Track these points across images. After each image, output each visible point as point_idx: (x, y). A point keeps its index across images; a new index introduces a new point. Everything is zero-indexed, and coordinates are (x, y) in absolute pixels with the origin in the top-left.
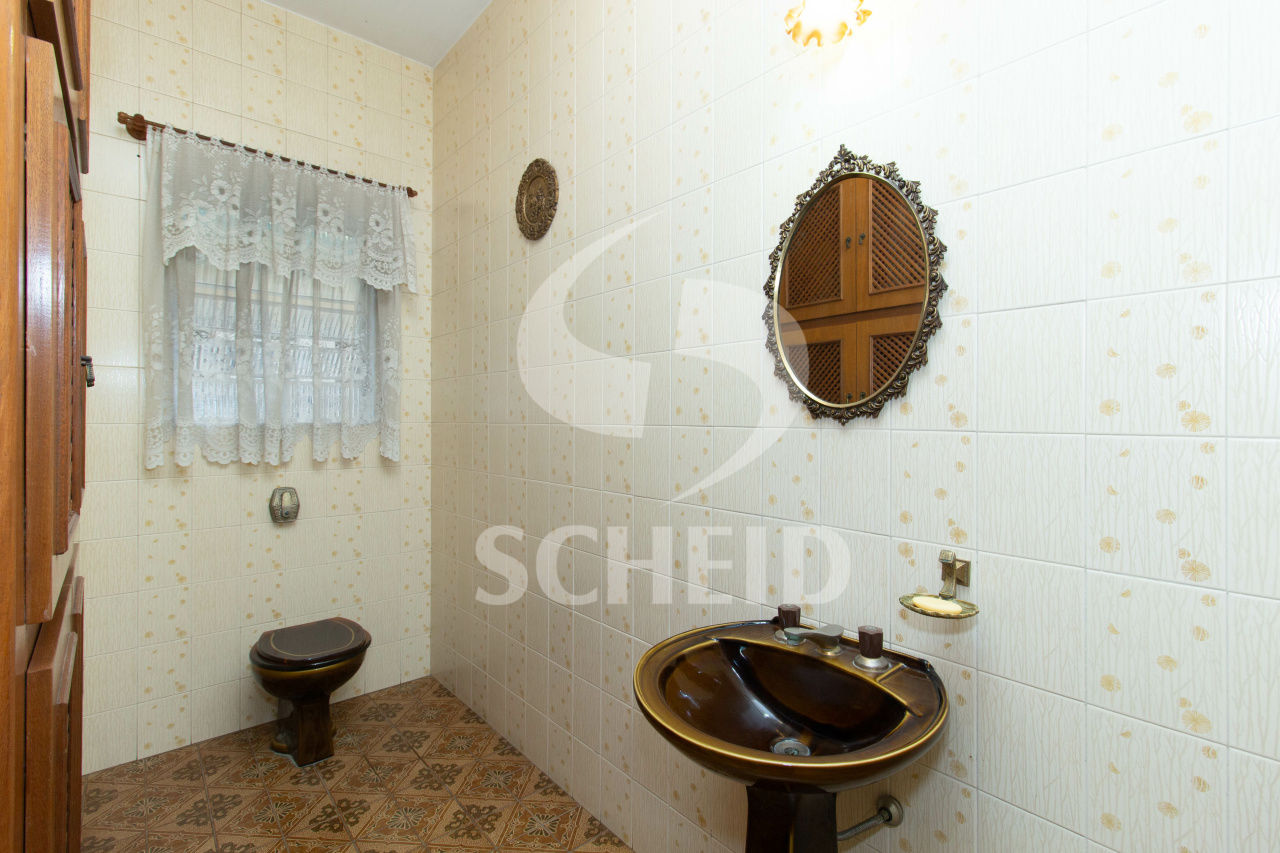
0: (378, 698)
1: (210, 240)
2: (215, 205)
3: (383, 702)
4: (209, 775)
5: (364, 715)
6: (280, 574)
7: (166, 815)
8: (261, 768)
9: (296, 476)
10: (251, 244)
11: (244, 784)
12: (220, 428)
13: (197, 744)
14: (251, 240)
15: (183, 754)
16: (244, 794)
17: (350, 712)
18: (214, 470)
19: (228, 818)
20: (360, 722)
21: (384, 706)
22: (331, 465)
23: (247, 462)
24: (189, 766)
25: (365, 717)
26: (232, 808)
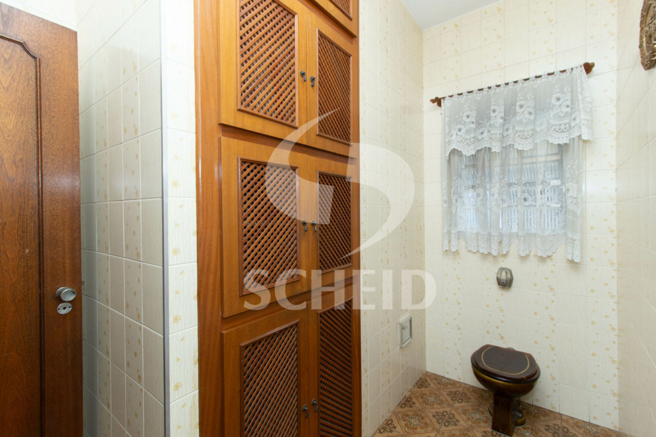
0: (567, 422)
1: (463, 143)
2: (464, 125)
3: (567, 426)
4: (458, 402)
5: (548, 426)
6: (504, 316)
7: (433, 408)
8: (477, 415)
9: (511, 263)
10: (482, 138)
11: (465, 418)
12: (472, 234)
13: (466, 384)
14: (483, 136)
15: (458, 385)
16: (462, 422)
17: (542, 418)
18: (471, 254)
19: (448, 428)
20: (542, 429)
21: (565, 430)
22: (532, 258)
23: (481, 252)
24: (455, 393)
25: (548, 428)
26: (452, 425)
